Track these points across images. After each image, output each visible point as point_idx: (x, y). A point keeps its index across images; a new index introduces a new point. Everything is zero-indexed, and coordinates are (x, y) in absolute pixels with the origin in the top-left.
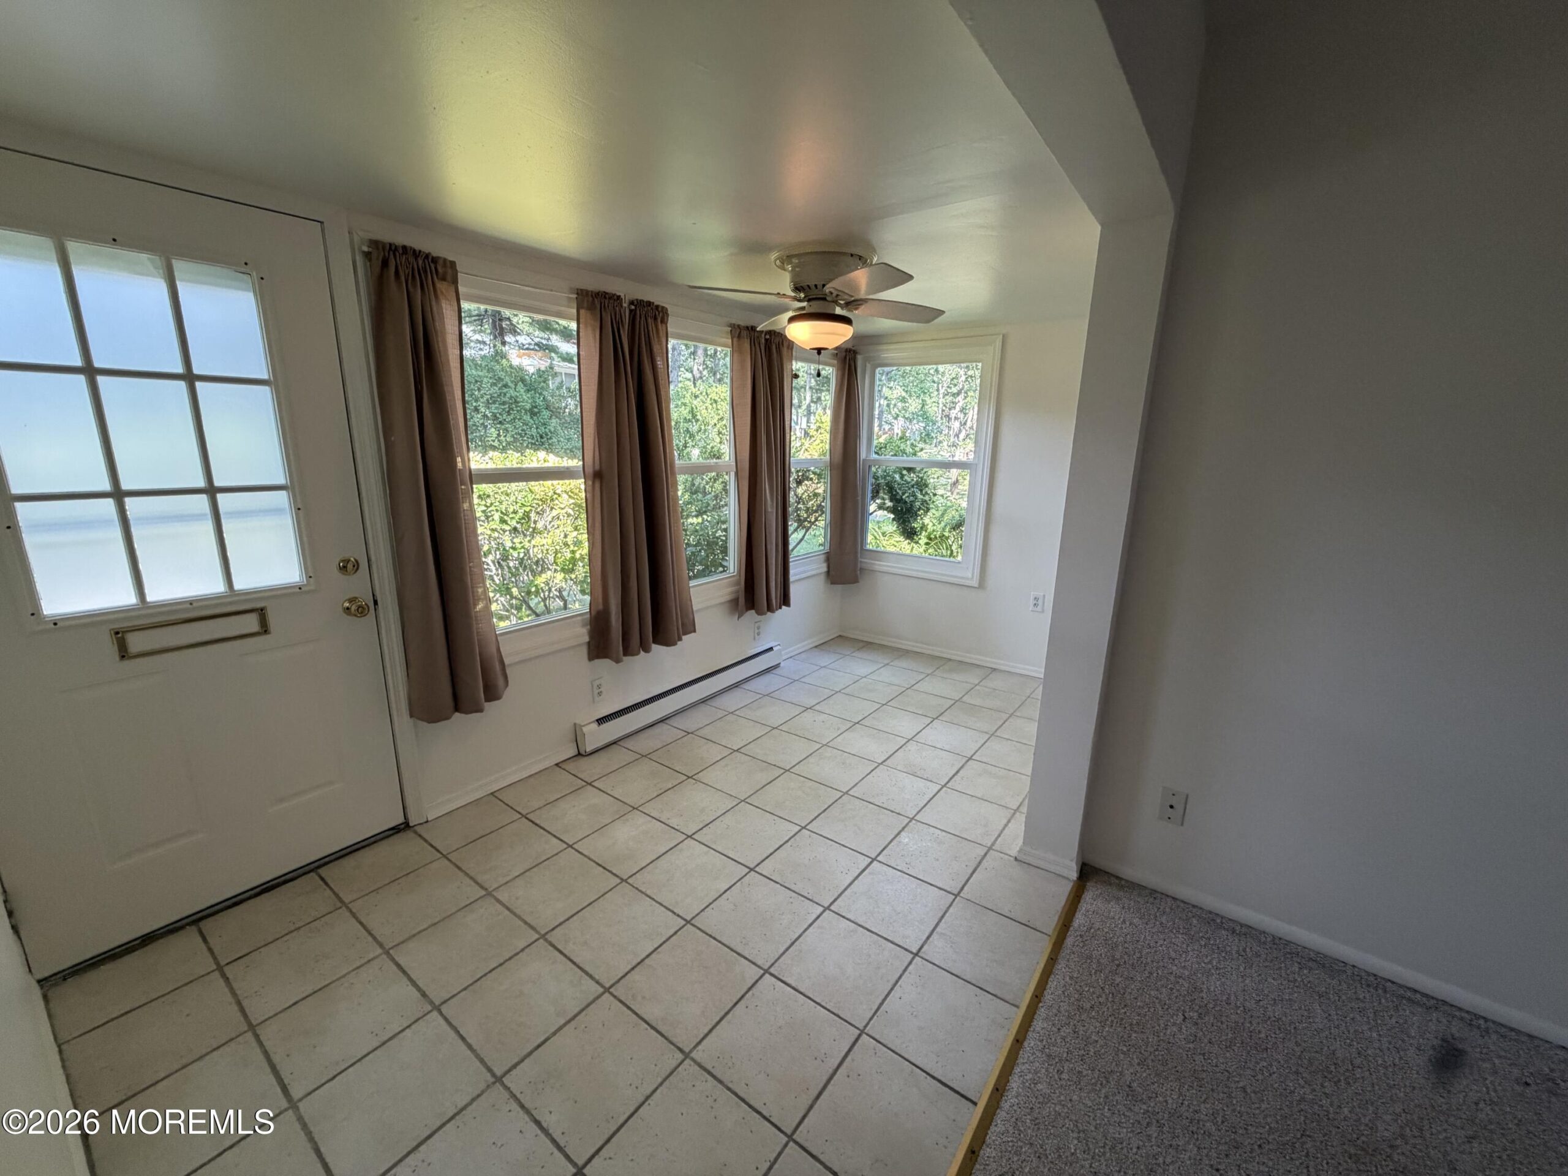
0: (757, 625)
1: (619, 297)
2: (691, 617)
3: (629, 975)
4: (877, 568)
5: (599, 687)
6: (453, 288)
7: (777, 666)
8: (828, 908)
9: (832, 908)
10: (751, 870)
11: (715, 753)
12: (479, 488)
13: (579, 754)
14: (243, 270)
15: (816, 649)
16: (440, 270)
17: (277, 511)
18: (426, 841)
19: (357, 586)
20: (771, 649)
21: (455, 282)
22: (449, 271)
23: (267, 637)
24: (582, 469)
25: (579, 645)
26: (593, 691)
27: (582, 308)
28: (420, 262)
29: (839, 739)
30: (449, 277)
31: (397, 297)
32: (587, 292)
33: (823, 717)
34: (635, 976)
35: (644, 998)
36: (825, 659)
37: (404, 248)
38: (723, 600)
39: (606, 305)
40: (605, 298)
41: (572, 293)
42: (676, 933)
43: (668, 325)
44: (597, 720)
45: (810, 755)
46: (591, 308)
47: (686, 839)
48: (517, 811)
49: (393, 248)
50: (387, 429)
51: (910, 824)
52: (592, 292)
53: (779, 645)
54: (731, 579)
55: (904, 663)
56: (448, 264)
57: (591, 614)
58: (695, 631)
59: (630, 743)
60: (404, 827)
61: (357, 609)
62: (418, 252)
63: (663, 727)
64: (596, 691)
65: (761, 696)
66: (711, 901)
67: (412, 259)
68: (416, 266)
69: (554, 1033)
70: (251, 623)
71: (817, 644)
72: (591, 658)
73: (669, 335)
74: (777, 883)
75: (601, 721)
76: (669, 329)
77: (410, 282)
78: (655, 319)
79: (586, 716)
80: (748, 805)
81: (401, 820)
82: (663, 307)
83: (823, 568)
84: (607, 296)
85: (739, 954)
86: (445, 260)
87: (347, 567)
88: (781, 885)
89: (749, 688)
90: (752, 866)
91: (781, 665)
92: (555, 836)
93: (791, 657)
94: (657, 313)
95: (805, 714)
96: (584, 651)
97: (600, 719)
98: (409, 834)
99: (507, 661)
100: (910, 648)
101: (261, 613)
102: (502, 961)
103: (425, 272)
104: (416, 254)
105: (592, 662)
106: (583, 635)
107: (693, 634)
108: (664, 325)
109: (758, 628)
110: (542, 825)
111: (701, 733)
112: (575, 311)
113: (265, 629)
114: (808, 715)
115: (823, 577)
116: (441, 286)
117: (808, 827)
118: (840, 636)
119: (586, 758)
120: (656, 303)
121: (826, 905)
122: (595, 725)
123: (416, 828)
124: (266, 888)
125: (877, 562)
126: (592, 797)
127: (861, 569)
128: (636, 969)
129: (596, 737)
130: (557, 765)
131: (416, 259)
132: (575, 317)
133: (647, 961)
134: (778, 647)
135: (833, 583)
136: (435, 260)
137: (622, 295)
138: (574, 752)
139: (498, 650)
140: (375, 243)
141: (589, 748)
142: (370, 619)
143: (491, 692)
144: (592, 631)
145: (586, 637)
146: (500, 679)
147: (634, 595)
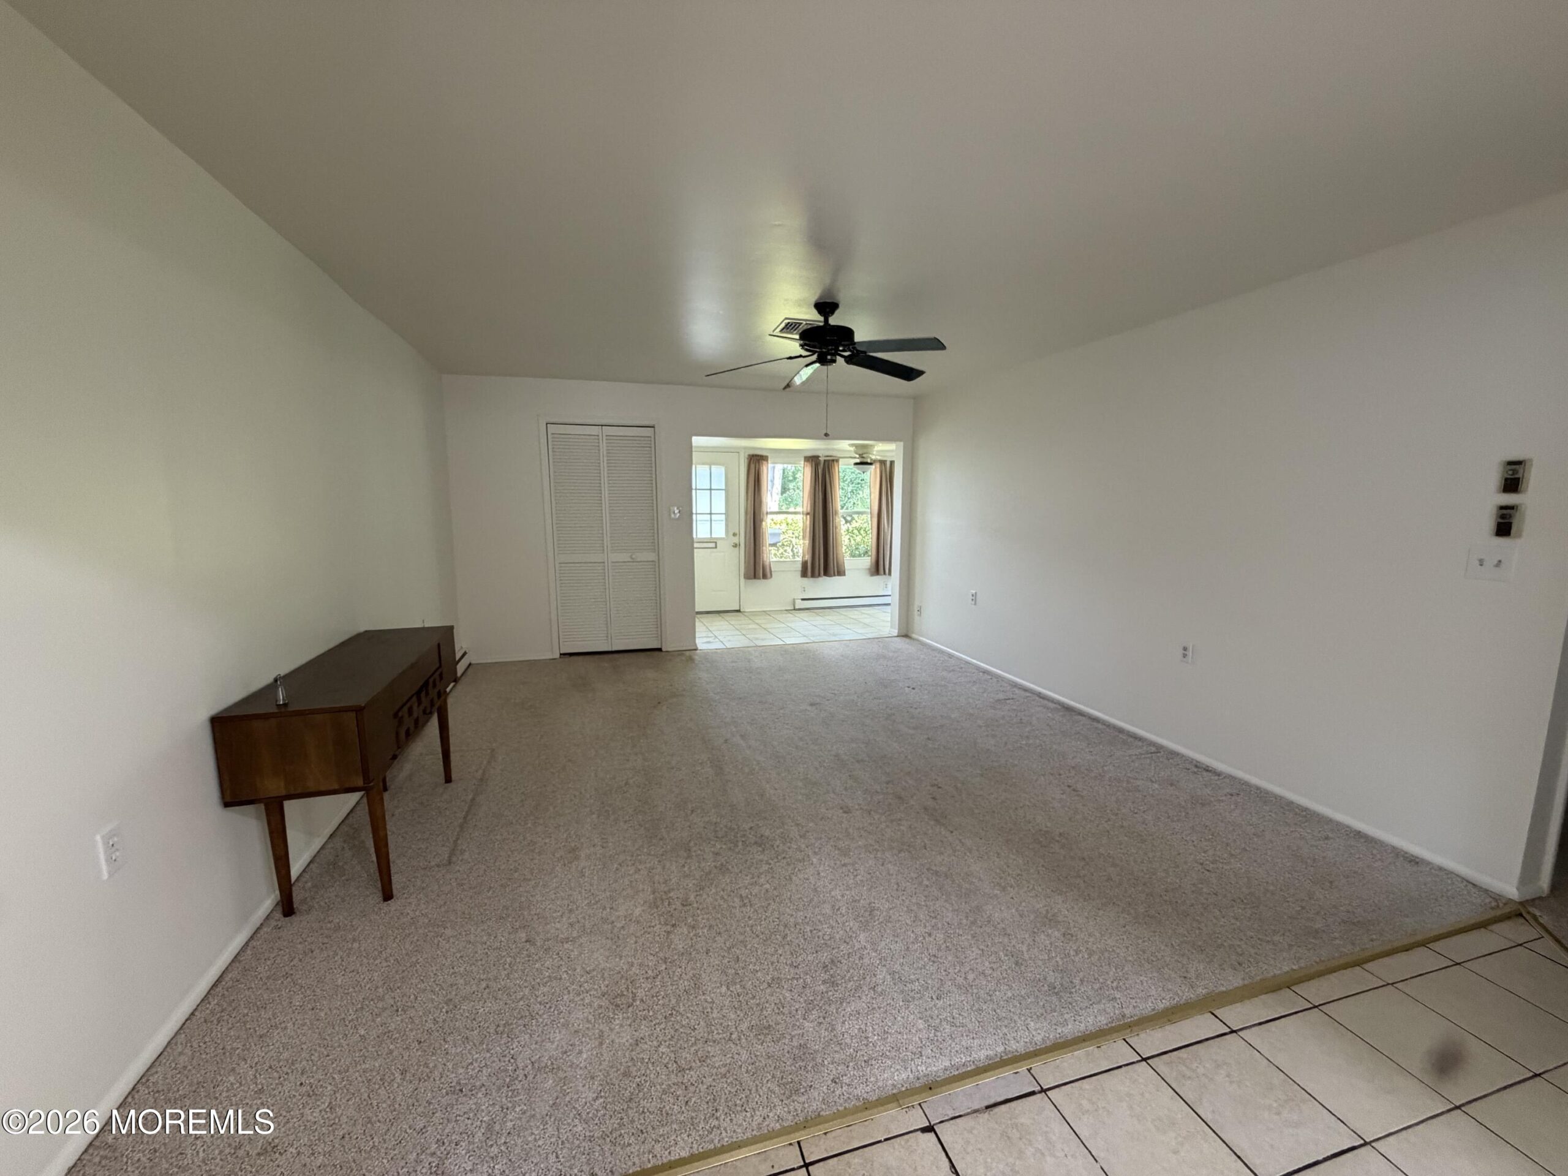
1: (818, 456)
2: (843, 570)
5: (804, 587)
12: (770, 517)
13: (794, 609)
16: (764, 458)
17: (722, 520)
19: (736, 540)
21: (768, 461)
22: (766, 459)
23: (716, 550)
25: (796, 571)
26: (802, 589)
27: (806, 461)
28: (759, 457)
31: (752, 466)
37: (756, 455)
38: (864, 568)
39: (814, 460)
40: (814, 457)
41: (803, 457)
43: (839, 462)
46: (809, 461)
49: (753, 455)
50: (747, 493)
52: (809, 456)
54: (866, 561)
57: (802, 562)
58: (845, 576)
60: (739, 611)
61: (735, 546)
62: (759, 455)
67: (757, 457)
68: (757, 459)
70: (713, 545)
72: (802, 576)
75: (803, 599)
77: (756, 463)
79: (798, 597)
81: (739, 608)
82: (837, 457)
86: (766, 456)
87: (734, 535)
94: (834, 459)
96: (799, 574)
98: (739, 613)
99: (773, 570)
101: (716, 543)
103: (760, 459)
105: (802, 578)
113: (716, 547)
116: (765, 462)
119: (796, 611)
120: (834, 456)
122: (801, 601)
123: (742, 612)
129: (800, 604)
130: (786, 609)
132: (803, 464)
136: (763, 456)
137: (821, 455)
138: (792, 608)
139: (770, 565)
140: (749, 455)
141: (797, 607)
142: (737, 549)
143: (765, 577)
144: (802, 567)
145: (800, 569)
146: (769, 575)
147: (817, 560)
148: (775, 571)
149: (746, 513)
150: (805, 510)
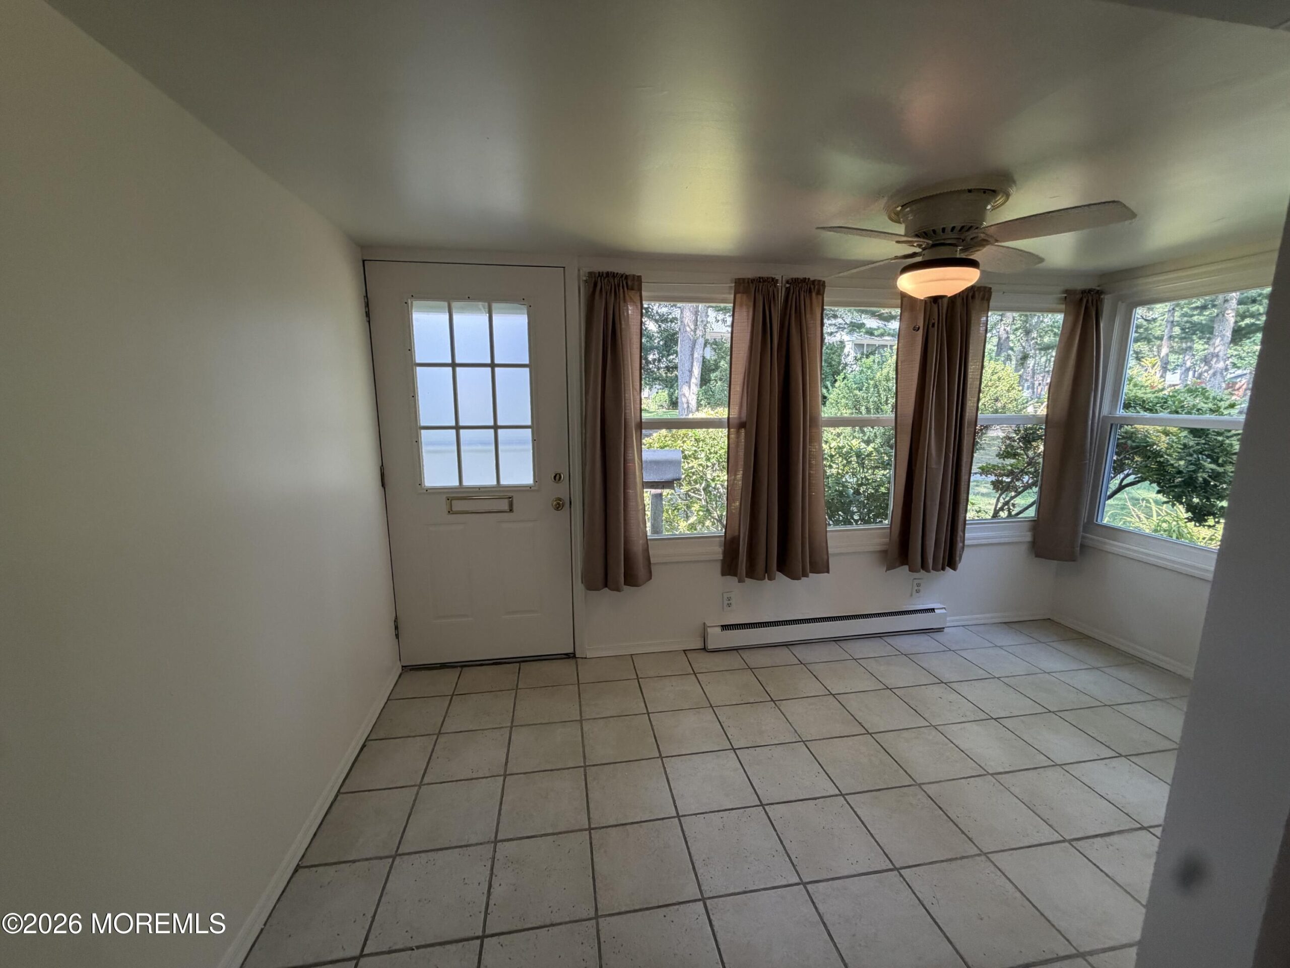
0: (916, 582)
1: (773, 279)
2: (825, 557)
3: (610, 828)
4: (1108, 548)
5: (729, 599)
6: (638, 294)
7: (940, 630)
8: (805, 884)
9: (809, 887)
10: (762, 805)
11: (813, 688)
13: (704, 649)
14: (522, 303)
15: (1004, 625)
16: (630, 283)
17: (521, 442)
18: (577, 670)
19: (562, 490)
20: (933, 610)
21: (640, 290)
22: (636, 283)
23: (511, 514)
24: (726, 420)
25: (714, 561)
26: (723, 602)
27: (739, 293)
28: (616, 281)
29: (954, 727)
30: (636, 287)
32: (744, 279)
33: (954, 696)
34: (613, 831)
35: (605, 852)
36: (1009, 640)
37: (607, 273)
38: (872, 549)
39: (760, 288)
40: (760, 282)
41: (732, 283)
42: (663, 819)
43: (825, 296)
44: (722, 626)
45: (907, 729)
46: (746, 291)
47: (731, 749)
48: (636, 673)
49: (600, 275)
51: (977, 858)
52: (749, 279)
53: (945, 608)
54: (878, 531)
55: (1125, 674)
56: (636, 278)
57: (725, 538)
58: (828, 572)
59: (746, 655)
60: (571, 656)
61: (559, 506)
62: (615, 275)
63: (785, 651)
64: (726, 602)
65: (898, 653)
66: (708, 811)
67: (612, 280)
68: (613, 284)
69: (542, 836)
70: (505, 505)
71: (1007, 620)
72: (724, 573)
73: (825, 304)
74: (775, 830)
75: (725, 627)
76: (825, 299)
77: (608, 294)
78: (810, 292)
79: (714, 620)
80: (805, 746)
81: (571, 651)
82: (819, 281)
83: (1028, 537)
84: (761, 280)
85: (694, 868)
86: (634, 276)
87: (557, 477)
88: (777, 834)
89: (891, 643)
90: (764, 802)
91: (946, 630)
92: (645, 702)
93: (963, 626)
94: (812, 287)
95: (935, 687)
96: (718, 567)
97: (725, 626)
98: (573, 661)
99: (651, 561)
100: (1148, 658)
101: (510, 498)
102: (553, 768)
103: (619, 286)
104: (614, 275)
105: (724, 577)
106: (717, 552)
107: (826, 574)
108: (820, 297)
109: (918, 585)
110: (643, 690)
111: (810, 667)
112: (732, 296)
113: (511, 510)
114: (938, 690)
115: (1024, 548)
116: (629, 293)
117: (847, 797)
118: (1049, 619)
119: (708, 654)
120: (812, 279)
121: (805, 880)
122: (719, 629)
123: (578, 659)
124: (496, 662)
125: (1111, 542)
126: (690, 685)
127: (1083, 546)
128: (618, 827)
129: (717, 638)
130: (684, 651)
131: (614, 279)
132: (732, 301)
133: (628, 827)
134: (943, 611)
135: (1039, 554)
136: (627, 277)
137: (778, 277)
138: (700, 645)
139: (646, 550)
140: (591, 274)
141: (710, 646)
142: (565, 512)
143: (631, 579)
144: (725, 553)
145: (721, 557)
146: (641, 572)
147: (763, 528)
148: (655, 564)
149: (584, 424)
150: (735, 414)
